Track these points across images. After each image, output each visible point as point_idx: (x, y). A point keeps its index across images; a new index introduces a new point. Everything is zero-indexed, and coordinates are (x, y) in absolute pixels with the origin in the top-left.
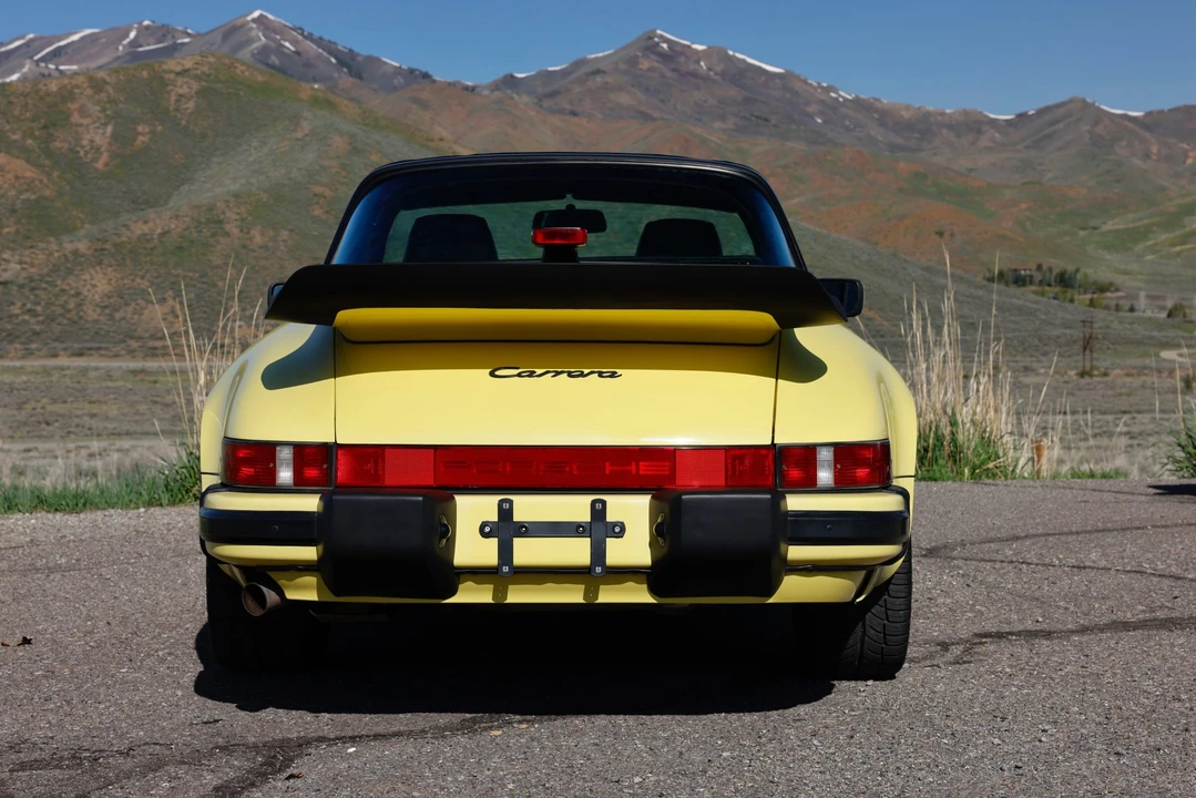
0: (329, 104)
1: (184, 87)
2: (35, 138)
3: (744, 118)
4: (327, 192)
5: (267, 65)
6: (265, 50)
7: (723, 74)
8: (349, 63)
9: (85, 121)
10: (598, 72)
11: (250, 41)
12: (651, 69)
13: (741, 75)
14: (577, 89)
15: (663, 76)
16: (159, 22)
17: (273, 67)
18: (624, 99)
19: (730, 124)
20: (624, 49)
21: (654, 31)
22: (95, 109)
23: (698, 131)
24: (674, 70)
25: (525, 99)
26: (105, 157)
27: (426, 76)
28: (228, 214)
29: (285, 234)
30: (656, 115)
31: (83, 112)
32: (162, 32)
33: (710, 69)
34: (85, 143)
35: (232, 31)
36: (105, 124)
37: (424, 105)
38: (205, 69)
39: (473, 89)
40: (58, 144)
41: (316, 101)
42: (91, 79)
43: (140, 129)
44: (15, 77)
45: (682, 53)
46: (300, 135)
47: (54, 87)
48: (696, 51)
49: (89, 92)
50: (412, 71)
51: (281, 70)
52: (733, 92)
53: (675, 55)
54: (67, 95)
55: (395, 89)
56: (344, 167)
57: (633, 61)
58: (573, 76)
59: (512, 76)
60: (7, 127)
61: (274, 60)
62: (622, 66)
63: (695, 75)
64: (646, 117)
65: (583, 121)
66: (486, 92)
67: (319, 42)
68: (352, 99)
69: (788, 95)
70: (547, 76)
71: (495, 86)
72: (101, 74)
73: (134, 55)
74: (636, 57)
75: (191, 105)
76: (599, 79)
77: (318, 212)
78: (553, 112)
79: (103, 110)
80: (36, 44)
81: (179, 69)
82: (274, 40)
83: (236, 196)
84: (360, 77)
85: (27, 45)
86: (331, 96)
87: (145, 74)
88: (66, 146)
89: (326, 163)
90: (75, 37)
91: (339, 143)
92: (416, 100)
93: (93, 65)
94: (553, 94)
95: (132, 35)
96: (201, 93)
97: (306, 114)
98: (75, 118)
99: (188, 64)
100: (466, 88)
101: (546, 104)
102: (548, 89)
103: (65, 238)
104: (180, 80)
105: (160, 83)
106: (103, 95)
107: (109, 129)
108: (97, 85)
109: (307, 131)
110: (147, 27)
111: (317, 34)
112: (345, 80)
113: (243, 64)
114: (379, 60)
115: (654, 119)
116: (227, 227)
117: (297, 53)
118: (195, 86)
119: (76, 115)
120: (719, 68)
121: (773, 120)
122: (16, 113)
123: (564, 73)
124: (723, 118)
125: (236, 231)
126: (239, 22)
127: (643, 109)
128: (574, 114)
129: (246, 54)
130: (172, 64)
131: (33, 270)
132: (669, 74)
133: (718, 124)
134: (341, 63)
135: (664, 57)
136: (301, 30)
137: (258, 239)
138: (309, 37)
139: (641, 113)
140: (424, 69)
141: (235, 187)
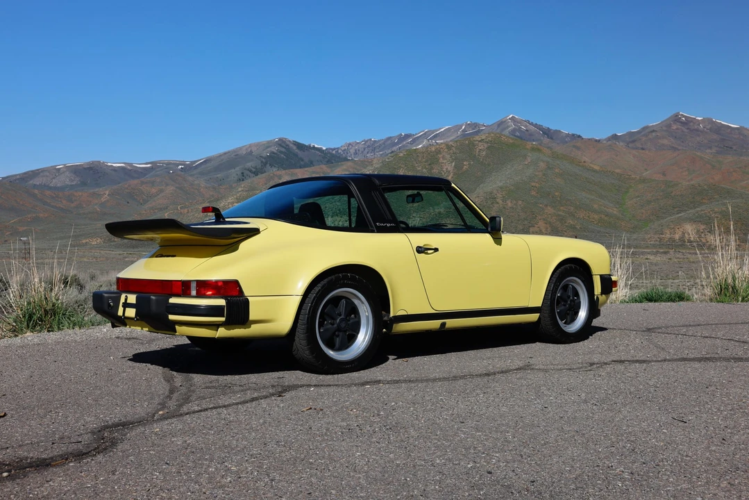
0: (539, 150)
1: (481, 146)
2: (426, 169)
3: (720, 147)
4: (537, 185)
5: (515, 136)
6: (514, 130)
7: (710, 129)
8: (547, 133)
9: (444, 161)
10: (654, 131)
11: (508, 127)
12: (677, 129)
13: (718, 129)
14: (644, 139)
15: (683, 131)
16: (473, 122)
17: (517, 136)
18: (665, 142)
19: (714, 150)
20: (665, 121)
21: (679, 113)
22: (448, 157)
23: (699, 154)
24: (688, 129)
25: (622, 144)
26: (452, 175)
27: (579, 136)
28: (498, 195)
29: (520, 202)
30: (680, 148)
31: (443, 158)
32: (475, 125)
33: (704, 127)
34: (444, 169)
35: (501, 124)
36: (452, 162)
37: (578, 148)
38: (490, 139)
39: (599, 141)
40: (435, 171)
41: (533, 149)
42: (447, 145)
43: (465, 163)
44: (420, 146)
45: (692, 121)
46: (526, 163)
47: (433, 149)
48: (698, 120)
49: (446, 150)
50: (573, 135)
51: (520, 138)
52: (715, 137)
53: (689, 121)
54: (438, 152)
55: (567, 142)
56: (544, 175)
57: (669, 126)
58: (643, 133)
59: (616, 135)
60: (417, 165)
61: (518, 134)
62: (664, 128)
63: (697, 130)
64: (675, 149)
65: (647, 152)
66: (605, 142)
67: (536, 125)
68: (548, 148)
69: (741, 137)
70: (631, 134)
71: (609, 139)
72: (451, 143)
73: (464, 135)
74: (671, 124)
75: (484, 153)
76: (654, 134)
77: (533, 193)
78: (633, 148)
79: (451, 157)
80: (428, 133)
81: (480, 139)
82: (517, 126)
83: (501, 188)
84: (552, 138)
85: (425, 134)
86: (539, 147)
87: (467, 142)
88: (437, 171)
89: (537, 173)
90: (442, 130)
91: (542, 165)
92: (574, 146)
93: (449, 140)
94: (634, 141)
95: (463, 127)
96: (488, 148)
97: (529, 154)
98: (441, 160)
99: (483, 137)
100: (596, 141)
101: (630, 145)
102: (632, 139)
103: (436, 207)
104: (480, 143)
105: (472, 145)
106: (451, 151)
107: (453, 164)
108: (449, 147)
109: (529, 161)
110: (469, 124)
111: (534, 123)
112: (546, 140)
113: (505, 136)
114: (560, 131)
115: (679, 150)
116: (498, 200)
117: (527, 130)
118: (486, 146)
119: (441, 159)
120: (708, 127)
121: (734, 148)
122: (420, 159)
123: (638, 132)
124: (710, 148)
125: (501, 202)
126: (504, 120)
127: (673, 145)
128: (643, 149)
129: (506, 132)
130: (477, 138)
131: (424, 220)
132: (686, 130)
133: (708, 151)
134: (544, 133)
135: (683, 123)
136: (528, 122)
137: (510, 205)
138: (532, 124)
139: (673, 147)
140: (578, 134)
141: (500, 184)
